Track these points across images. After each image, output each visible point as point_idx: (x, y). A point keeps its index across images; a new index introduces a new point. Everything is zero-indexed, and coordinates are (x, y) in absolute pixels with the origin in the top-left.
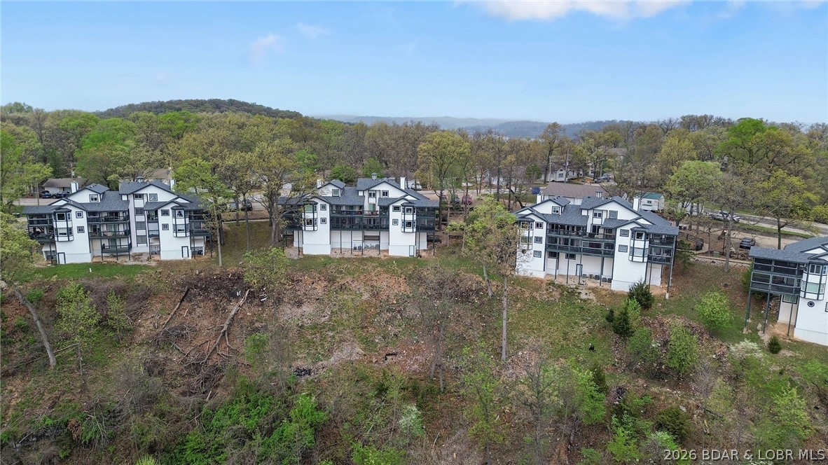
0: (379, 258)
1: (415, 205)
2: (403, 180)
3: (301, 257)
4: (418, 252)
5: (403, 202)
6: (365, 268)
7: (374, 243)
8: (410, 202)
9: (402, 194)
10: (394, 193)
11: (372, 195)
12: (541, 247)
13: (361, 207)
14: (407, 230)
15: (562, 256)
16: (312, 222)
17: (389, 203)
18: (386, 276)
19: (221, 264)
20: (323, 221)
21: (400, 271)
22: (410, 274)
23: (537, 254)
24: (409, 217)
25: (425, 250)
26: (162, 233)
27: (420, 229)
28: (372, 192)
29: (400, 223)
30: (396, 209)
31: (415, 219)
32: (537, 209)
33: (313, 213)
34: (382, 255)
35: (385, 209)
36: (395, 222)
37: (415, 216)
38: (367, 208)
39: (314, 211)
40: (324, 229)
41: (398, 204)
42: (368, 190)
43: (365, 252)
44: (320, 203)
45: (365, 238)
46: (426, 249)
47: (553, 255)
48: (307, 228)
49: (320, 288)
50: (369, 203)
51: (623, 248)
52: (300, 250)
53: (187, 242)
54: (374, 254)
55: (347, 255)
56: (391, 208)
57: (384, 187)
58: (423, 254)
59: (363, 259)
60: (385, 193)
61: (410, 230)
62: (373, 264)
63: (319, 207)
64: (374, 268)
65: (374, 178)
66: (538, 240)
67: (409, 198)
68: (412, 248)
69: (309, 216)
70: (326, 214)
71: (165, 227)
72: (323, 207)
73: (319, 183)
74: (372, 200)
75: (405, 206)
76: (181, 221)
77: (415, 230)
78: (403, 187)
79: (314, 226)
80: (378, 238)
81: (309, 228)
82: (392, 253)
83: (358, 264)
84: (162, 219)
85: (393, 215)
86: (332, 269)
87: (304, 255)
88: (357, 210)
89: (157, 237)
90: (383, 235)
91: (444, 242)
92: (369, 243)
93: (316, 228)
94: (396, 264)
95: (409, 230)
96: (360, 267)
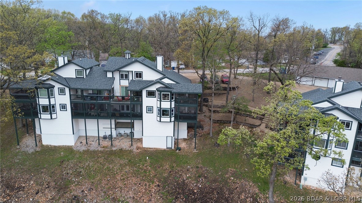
0: (131, 151)
1: (174, 91)
2: (160, 59)
3: (38, 149)
4: (177, 142)
5: (158, 86)
6: (111, 166)
8: (167, 86)
9: (159, 76)
10: (149, 75)
11: (124, 76)
13: (112, 91)
14: (163, 119)
16: (49, 109)
17: (142, 86)
18: (134, 180)
20: (63, 107)
21: (153, 173)
22: (165, 178)
24: (166, 105)
25: (185, 140)
27: (179, 117)
28: (124, 73)
29: (155, 110)
30: (151, 94)
31: (173, 106)
33: (49, 98)
34: (135, 146)
35: (138, 94)
36: (150, 110)
37: (173, 103)
38: (118, 92)
39: (50, 95)
41: (153, 88)
42: (118, 70)
43: (116, 143)
44: (57, 86)
45: (117, 126)
46: (186, 137)
48: (43, 116)
50: (121, 86)
52: (38, 139)
54: (125, 144)
55: (94, 146)
56: (144, 93)
57: (136, 68)
58: (183, 145)
59: (112, 153)
60: (139, 75)
61: (168, 119)
62: (122, 162)
63: (56, 90)
64: (122, 166)
65: (128, 56)
67: (166, 81)
68: (169, 140)
69: (43, 101)
70: (66, 99)
72: (62, 91)
73: (61, 61)
74: (125, 83)
75: (161, 92)
77: (173, 119)
78: (160, 67)
79: (51, 114)
80: (132, 126)
81: (45, 116)
82: (146, 144)
83: (103, 160)
85: (147, 101)
86: (69, 169)
87: (42, 146)
88: (106, 94)
90: (137, 123)
91: (206, 129)
92: (122, 131)
93: (54, 116)
94: (149, 161)
95: (166, 119)
96: (104, 165)
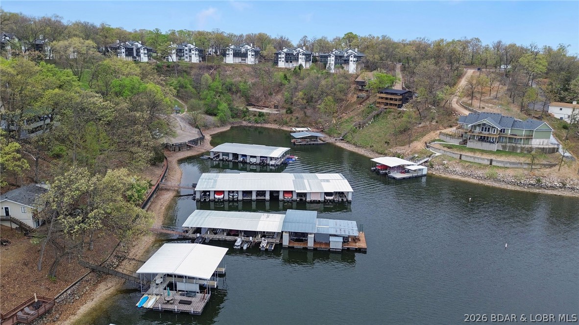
1: (254, 50)
4: (255, 63)
5: (251, 49)
6: (242, 66)
7: (244, 61)
12: (284, 59)
13: (241, 51)
15: (289, 62)
16: (228, 54)
18: (246, 68)
19: (206, 64)
20: (231, 54)
21: (250, 67)
22: (253, 68)
23: (283, 61)
26: (192, 56)
27: (255, 57)
28: (244, 47)
29: (251, 55)
30: (250, 51)
31: (254, 54)
32: (283, 50)
33: (229, 52)
34: (246, 64)
36: (249, 55)
38: (243, 52)
40: (231, 56)
43: (242, 62)
44: (230, 49)
45: (242, 60)
46: (257, 62)
47: (287, 62)
48: (227, 56)
49: (231, 69)
50: (243, 50)
51: (300, 58)
53: (198, 58)
54: (244, 63)
55: (237, 63)
56: (248, 51)
58: (257, 64)
59: (242, 64)
60: (247, 47)
64: (244, 66)
66: (283, 58)
67: (253, 48)
68: (253, 62)
71: (193, 54)
72: (231, 51)
75: (252, 51)
76: (197, 52)
82: (249, 63)
83: (240, 65)
84: (192, 52)
85: (249, 53)
86: (233, 66)
87: (226, 63)
89: (191, 57)
90: (246, 59)
93: (229, 56)
94: (249, 65)
95: (253, 57)
